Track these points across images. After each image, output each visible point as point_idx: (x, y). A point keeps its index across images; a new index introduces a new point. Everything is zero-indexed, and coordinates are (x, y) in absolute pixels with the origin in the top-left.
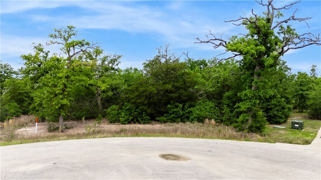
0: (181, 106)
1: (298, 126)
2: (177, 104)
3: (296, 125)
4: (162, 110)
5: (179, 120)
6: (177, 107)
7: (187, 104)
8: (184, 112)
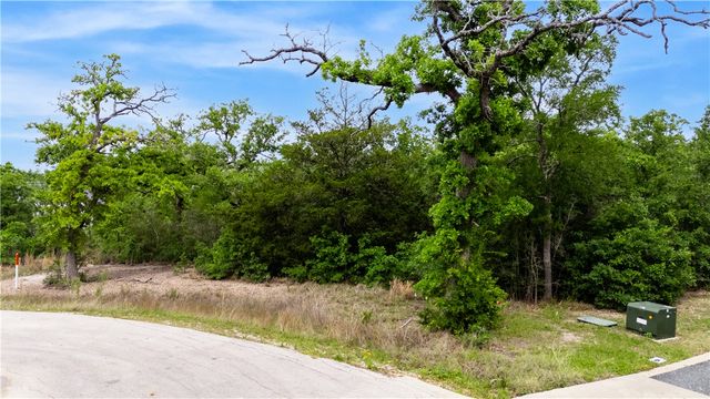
0: (344, 239)
1: (644, 322)
2: (335, 234)
3: (639, 320)
4: (301, 248)
5: (338, 276)
6: (335, 242)
7: (366, 237)
8: (355, 258)
